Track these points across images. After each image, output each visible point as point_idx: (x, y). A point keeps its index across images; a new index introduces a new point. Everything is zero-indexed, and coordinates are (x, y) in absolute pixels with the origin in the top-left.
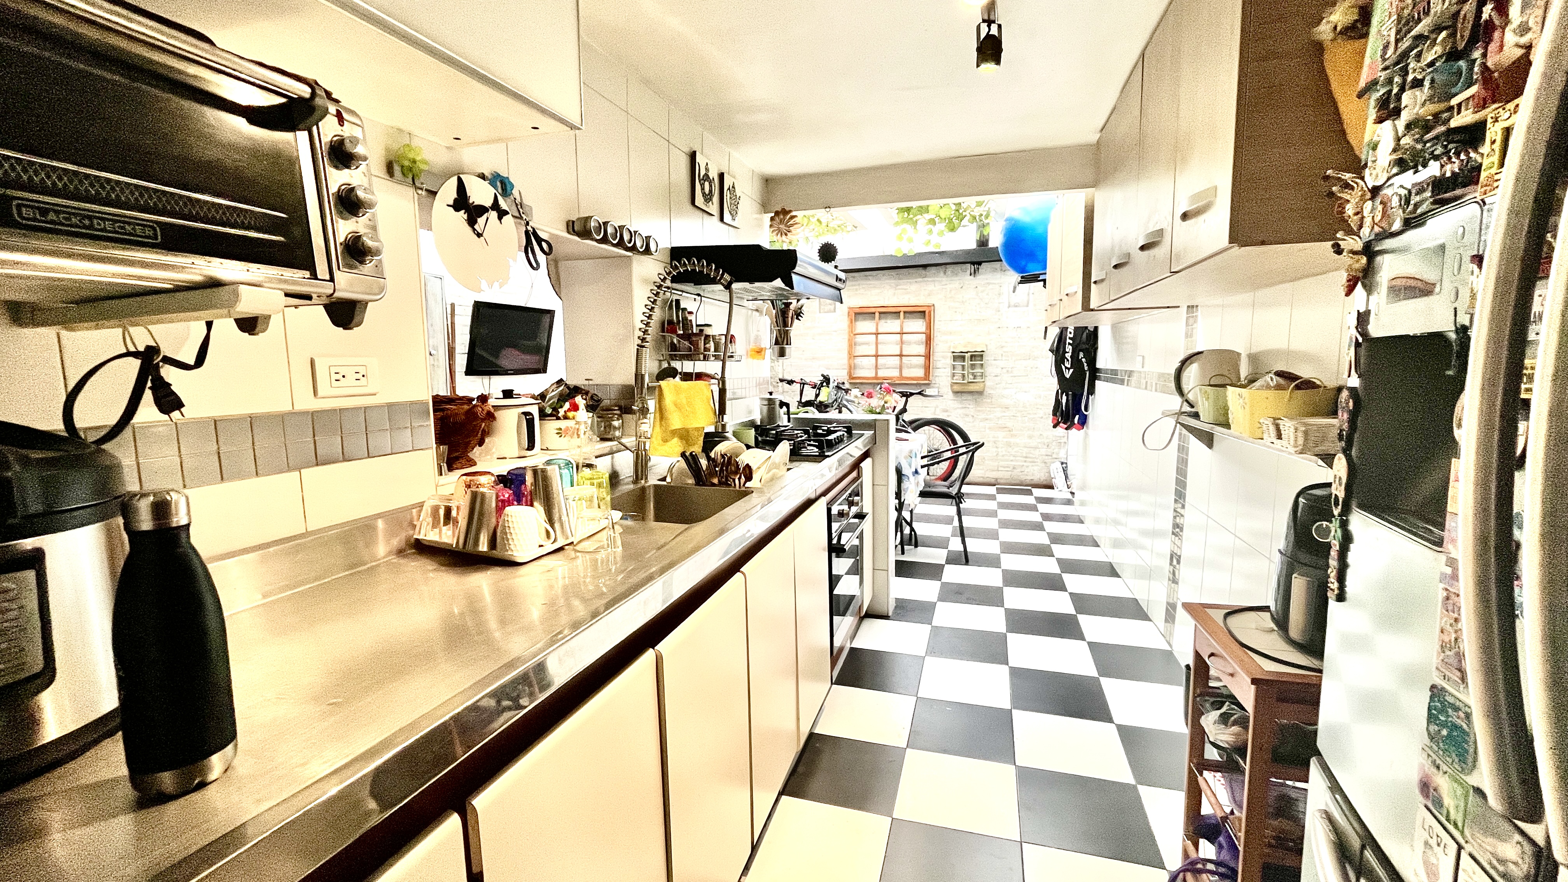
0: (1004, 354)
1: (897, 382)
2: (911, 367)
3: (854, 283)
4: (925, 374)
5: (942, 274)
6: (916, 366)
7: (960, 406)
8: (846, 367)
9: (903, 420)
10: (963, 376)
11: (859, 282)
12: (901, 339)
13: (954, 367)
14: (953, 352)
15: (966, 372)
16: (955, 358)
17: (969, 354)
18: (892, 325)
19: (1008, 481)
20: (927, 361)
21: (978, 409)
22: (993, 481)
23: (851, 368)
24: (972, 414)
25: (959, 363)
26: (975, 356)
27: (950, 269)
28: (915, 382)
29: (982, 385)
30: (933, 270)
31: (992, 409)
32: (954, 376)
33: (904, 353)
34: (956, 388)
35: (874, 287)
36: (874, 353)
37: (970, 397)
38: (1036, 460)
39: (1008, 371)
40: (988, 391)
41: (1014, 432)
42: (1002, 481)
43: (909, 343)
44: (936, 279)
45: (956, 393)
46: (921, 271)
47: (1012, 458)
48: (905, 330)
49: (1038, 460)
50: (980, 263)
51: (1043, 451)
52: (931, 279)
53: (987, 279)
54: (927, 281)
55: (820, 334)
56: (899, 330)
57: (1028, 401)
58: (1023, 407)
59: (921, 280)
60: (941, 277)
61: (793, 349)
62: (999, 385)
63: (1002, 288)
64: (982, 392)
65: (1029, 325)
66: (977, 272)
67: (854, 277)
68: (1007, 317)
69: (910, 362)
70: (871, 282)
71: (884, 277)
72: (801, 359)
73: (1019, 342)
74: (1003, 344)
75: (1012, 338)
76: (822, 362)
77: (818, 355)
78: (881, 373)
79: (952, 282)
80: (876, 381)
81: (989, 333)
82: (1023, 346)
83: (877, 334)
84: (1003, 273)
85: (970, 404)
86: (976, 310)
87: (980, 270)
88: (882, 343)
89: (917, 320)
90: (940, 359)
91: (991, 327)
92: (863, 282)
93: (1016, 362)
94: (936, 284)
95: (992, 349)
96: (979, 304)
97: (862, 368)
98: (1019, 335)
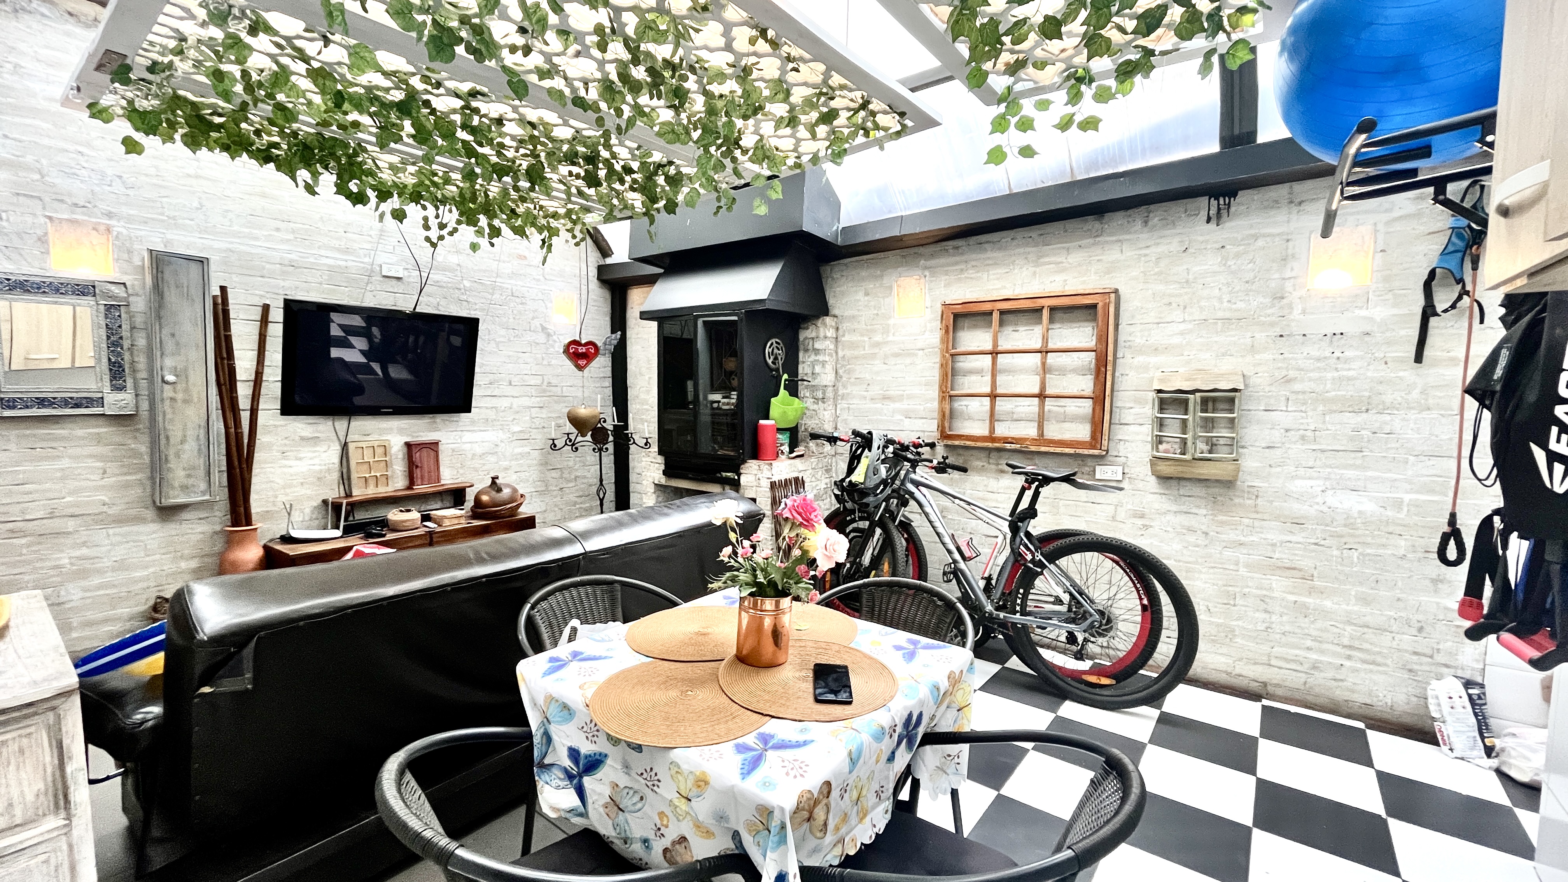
0: (1292, 397)
1: (1033, 448)
2: (1065, 419)
3: (958, 258)
4: (1093, 436)
5: (1139, 224)
6: (1074, 419)
7: (1174, 508)
8: (936, 415)
9: (1028, 535)
10: (1184, 442)
11: (964, 258)
12: (1044, 364)
13: (1161, 424)
14: (1159, 391)
15: (1189, 436)
16: (1163, 405)
17: (1198, 395)
18: (1037, 335)
19: (1297, 696)
20: (1098, 409)
21: (1220, 518)
22: (1254, 686)
23: (947, 417)
24: (1204, 528)
25: (1173, 416)
26: (1214, 400)
27: (1157, 213)
28: (1071, 451)
29: (1230, 467)
30: (1118, 218)
31: (1257, 523)
32: (1161, 442)
33: (1049, 391)
34: (1166, 469)
35: (996, 264)
36: (987, 390)
37: (1198, 490)
38: (1379, 659)
39: (1303, 438)
40: (1246, 480)
41: (1317, 583)
42: (1280, 692)
43: (1062, 371)
44: (1127, 237)
45: (1164, 479)
46: (1091, 223)
47: (1309, 643)
48: (1051, 346)
49: (1389, 662)
50: (1233, 194)
51: (1407, 640)
52: (1114, 238)
53: (1251, 227)
54: (1107, 242)
55: (897, 355)
56: (1038, 345)
57: (1360, 512)
58: (1345, 526)
59: (1091, 241)
60: (1135, 232)
61: (853, 380)
62: (1279, 469)
63: (1290, 244)
64: (1230, 482)
65: (1368, 328)
66: (1224, 213)
67: (957, 248)
68: (1304, 312)
69: (1061, 410)
70: (989, 254)
71: (1015, 242)
72: (865, 398)
73: (1336, 369)
74: (1292, 374)
75: (1318, 360)
76: (897, 405)
77: (891, 393)
78: (1002, 430)
79: (1162, 240)
80: (990, 445)
81: (1253, 349)
82: (1349, 379)
83: (995, 353)
84: (1295, 209)
85: (1198, 507)
86: (1220, 299)
87: (1233, 209)
88: (1008, 371)
89: (1086, 324)
90: (1128, 405)
91: (1261, 336)
92: (974, 256)
93: (1327, 418)
94: (1125, 247)
95: (1261, 384)
96: (1229, 284)
97: (969, 418)
98: (1338, 354)
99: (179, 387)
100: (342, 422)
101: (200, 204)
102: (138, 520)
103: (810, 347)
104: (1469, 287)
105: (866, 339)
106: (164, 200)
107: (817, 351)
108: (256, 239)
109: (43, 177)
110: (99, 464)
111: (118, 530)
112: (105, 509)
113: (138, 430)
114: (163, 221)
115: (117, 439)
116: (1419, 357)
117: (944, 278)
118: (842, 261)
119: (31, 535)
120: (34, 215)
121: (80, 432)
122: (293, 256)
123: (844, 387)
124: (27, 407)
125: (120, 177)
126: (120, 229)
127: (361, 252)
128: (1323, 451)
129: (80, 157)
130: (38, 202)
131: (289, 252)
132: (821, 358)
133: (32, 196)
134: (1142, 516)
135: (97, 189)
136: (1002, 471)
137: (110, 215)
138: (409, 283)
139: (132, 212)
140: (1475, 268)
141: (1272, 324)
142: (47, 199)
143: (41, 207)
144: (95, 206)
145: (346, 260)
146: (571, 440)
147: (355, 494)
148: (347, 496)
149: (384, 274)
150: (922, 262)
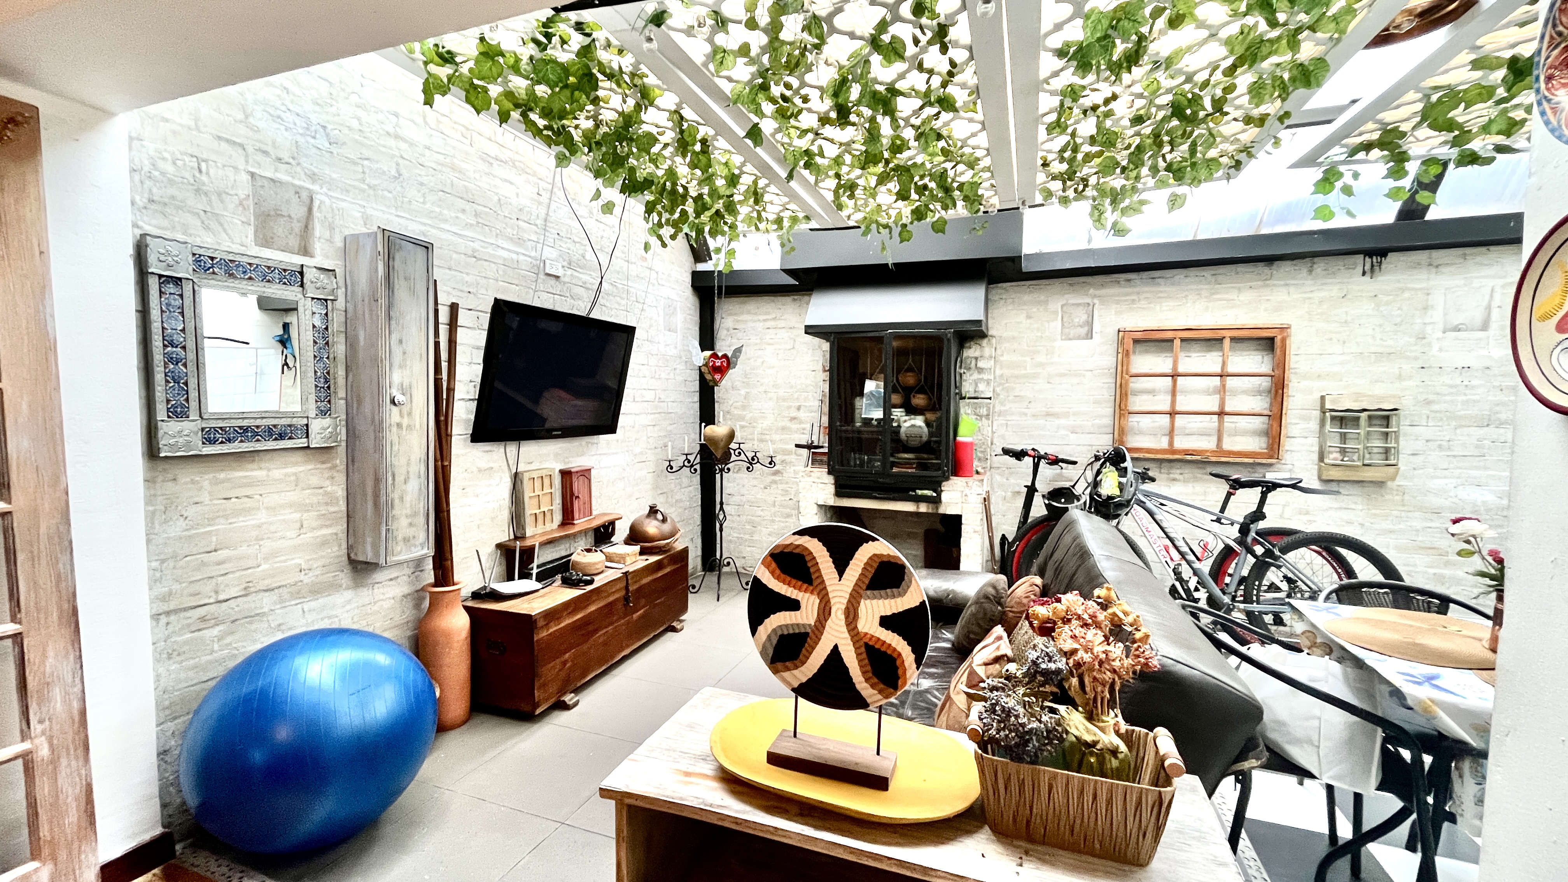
0: (1432, 415)
1: (1213, 459)
2: (1236, 433)
3: (1129, 290)
4: (1269, 447)
5: (1307, 272)
6: (1248, 433)
7: (1335, 505)
8: (1112, 430)
10: (1344, 452)
11: (1135, 290)
12: (1223, 386)
13: (1322, 436)
14: (1332, 410)
15: (1348, 446)
16: (1335, 421)
17: (1366, 413)
18: (1210, 361)
20: (1273, 425)
21: (1374, 511)
23: (1123, 433)
24: (1361, 520)
25: (1336, 430)
26: (1375, 417)
27: (1320, 265)
28: (1251, 461)
29: (1386, 470)
30: (1286, 267)
31: (1403, 514)
32: (1323, 451)
33: (1227, 409)
34: (1335, 473)
35: (1169, 297)
36: (1167, 407)
37: (1355, 490)
39: (1440, 446)
40: (1398, 481)
43: (1235, 393)
44: (1294, 282)
45: (1326, 482)
46: (1264, 269)
48: (1230, 371)
50: (1384, 255)
52: (1282, 283)
53: (1399, 281)
54: (1274, 285)
55: (1062, 375)
56: (1218, 370)
57: (1484, 502)
58: (1472, 512)
59: (1260, 283)
60: (1301, 279)
61: (1011, 398)
62: (1421, 472)
63: (1430, 297)
64: (1382, 482)
65: (1488, 364)
66: (1377, 268)
67: (1129, 280)
68: (1441, 350)
69: (1233, 425)
70: (1162, 288)
71: (1187, 280)
72: (1026, 414)
73: (1465, 395)
74: (1431, 397)
75: (1451, 386)
76: (1063, 422)
77: (1056, 410)
78: (1181, 443)
79: (1324, 287)
80: (1171, 457)
81: (1400, 378)
82: (1474, 401)
83: (1174, 376)
84: (1434, 270)
85: (1355, 503)
86: (1373, 337)
87: (1383, 266)
88: (1185, 392)
89: (1256, 353)
90: (1294, 421)
91: (1407, 367)
92: (1146, 289)
93: (1458, 431)
94: (1292, 289)
95: (1406, 404)
96: (1381, 326)
97: (1141, 433)
98: (1466, 383)
99: (405, 409)
100: (512, 448)
101: (398, 171)
102: (332, 587)
103: (972, 365)
105: (1028, 359)
106: (366, 163)
107: (980, 370)
108: (446, 221)
109: (247, 117)
110: (297, 516)
111: (313, 604)
112: (302, 576)
113: (334, 467)
114: (363, 191)
115: (315, 480)
117: (1114, 306)
118: (1000, 285)
119: (223, 623)
120: (236, 168)
121: (277, 473)
122: (476, 245)
123: (1002, 404)
124: (229, 440)
125: (324, 127)
126: (324, 198)
127: (530, 244)
128: (1454, 456)
129: (285, 95)
130: (241, 151)
131: (473, 240)
132: (985, 376)
133: (234, 143)
134: (1307, 513)
135: (301, 140)
136: (1174, 480)
137: (313, 177)
138: (565, 283)
139: (334, 176)
141: (1416, 359)
142: (250, 150)
143: (243, 159)
144: (299, 164)
145: (518, 253)
146: (689, 462)
147: (529, 533)
148: (516, 538)
149: (547, 271)
150: (1092, 291)
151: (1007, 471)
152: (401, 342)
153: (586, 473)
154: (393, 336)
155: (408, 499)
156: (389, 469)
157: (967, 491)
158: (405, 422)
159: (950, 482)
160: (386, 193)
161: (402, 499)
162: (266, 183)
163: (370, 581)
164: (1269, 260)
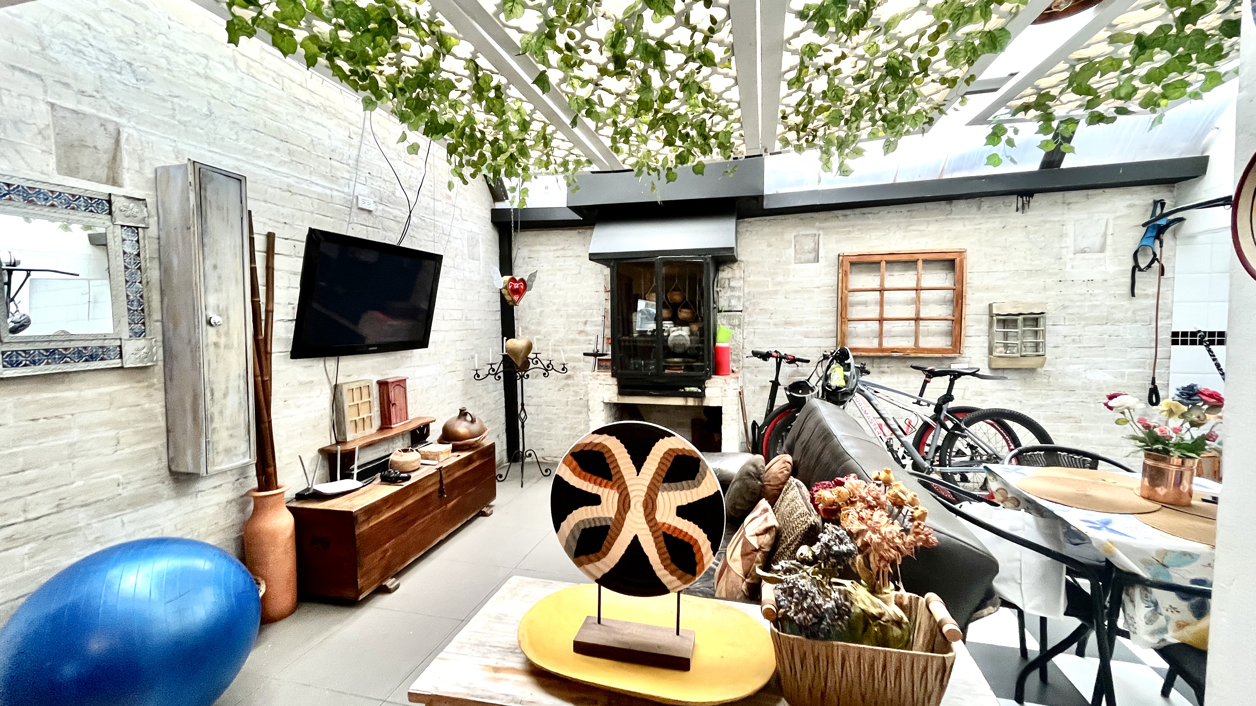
0: (1067, 317)
1: (913, 355)
2: (929, 334)
3: (846, 223)
4: (952, 344)
5: (975, 209)
6: (937, 334)
7: (1001, 387)
8: (836, 334)
10: (1006, 346)
11: (852, 223)
12: (918, 297)
13: (991, 334)
14: (997, 315)
15: (1009, 342)
16: (1001, 323)
17: (1021, 317)
18: (907, 279)
20: (955, 327)
21: (1028, 391)
23: (844, 336)
24: (1019, 398)
25: (1000, 330)
26: (1030, 319)
27: (986, 203)
28: (940, 355)
29: (1037, 359)
30: (961, 204)
31: (1049, 393)
32: (991, 346)
33: (922, 315)
34: (1002, 363)
35: (876, 229)
36: (876, 315)
37: (1015, 375)
39: (1073, 341)
40: (1045, 367)
41: (1083, 424)
43: (927, 303)
44: (968, 216)
45: (996, 370)
46: (946, 206)
48: (922, 286)
50: (1031, 195)
52: (959, 217)
53: (1042, 215)
54: (954, 219)
55: (796, 292)
56: (914, 285)
57: (1104, 381)
58: (1098, 389)
59: (943, 217)
60: (973, 214)
61: (757, 310)
62: (1060, 360)
63: (1064, 227)
64: (1034, 369)
65: (1105, 278)
66: (1026, 206)
67: (846, 216)
68: (1073, 267)
69: (926, 328)
70: (871, 221)
71: (890, 215)
72: (769, 324)
73: (1090, 301)
74: (1067, 303)
75: (1081, 295)
76: (797, 329)
77: (792, 319)
78: (888, 343)
79: (989, 220)
80: (880, 354)
81: (1045, 289)
82: (1097, 306)
83: (882, 290)
84: (1066, 207)
85: (1015, 385)
86: (1025, 258)
87: (1031, 204)
88: (890, 303)
89: (941, 271)
90: (970, 324)
91: (1049, 281)
92: (859, 222)
93: (1086, 328)
94: (966, 223)
95: (1050, 310)
96: (1030, 249)
97: (857, 336)
98: (1090, 292)
99: (222, 330)
100: (331, 363)
101: (210, 110)
102: (154, 498)
103: (726, 285)
104: (1158, 257)
105: (769, 279)
106: (175, 100)
107: (733, 289)
108: (259, 157)
109: (44, 49)
110: (112, 433)
111: (134, 516)
112: (120, 490)
113: (151, 386)
114: (174, 126)
115: (131, 399)
116: (1133, 295)
117: (835, 236)
118: (747, 219)
119: (34, 540)
120: (33, 99)
121: (89, 393)
122: (291, 181)
123: (750, 315)
124: (34, 363)
125: (130, 64)
126: (131, 131)
127: (343, 181)
128: (1084, 348)
129: (87, 31)
130: (37, 81)
131: (287, 176)
132: (737, 294)
133: (30, 73)
134: (981, 395)
135: (106, 75)
136: (883, 372)
137: (119, 111)
138: (377, 217)
139: (143, 111)
140: (1161, 246)
141: (1056, 274)
142: (49, 81)
143: (41, 90)
144: (104, 97)
145: (331, 189)
146: (494, 370)
147: (349, 439)
148: (338, 443)
149: (360, 206)
150: (817, 224)
151: (755, 370)
152: (215, 267)
153: (401, 383)
154: (208, 262)
155: (228, 412)
156: (207, 386)
157: (726, 387)
158: (223, 341)
159: (712, 380)
160: (198, 130)
161: (221, 413)
162: (68, 115)
163: (192, 490)
164: (949, 199)
